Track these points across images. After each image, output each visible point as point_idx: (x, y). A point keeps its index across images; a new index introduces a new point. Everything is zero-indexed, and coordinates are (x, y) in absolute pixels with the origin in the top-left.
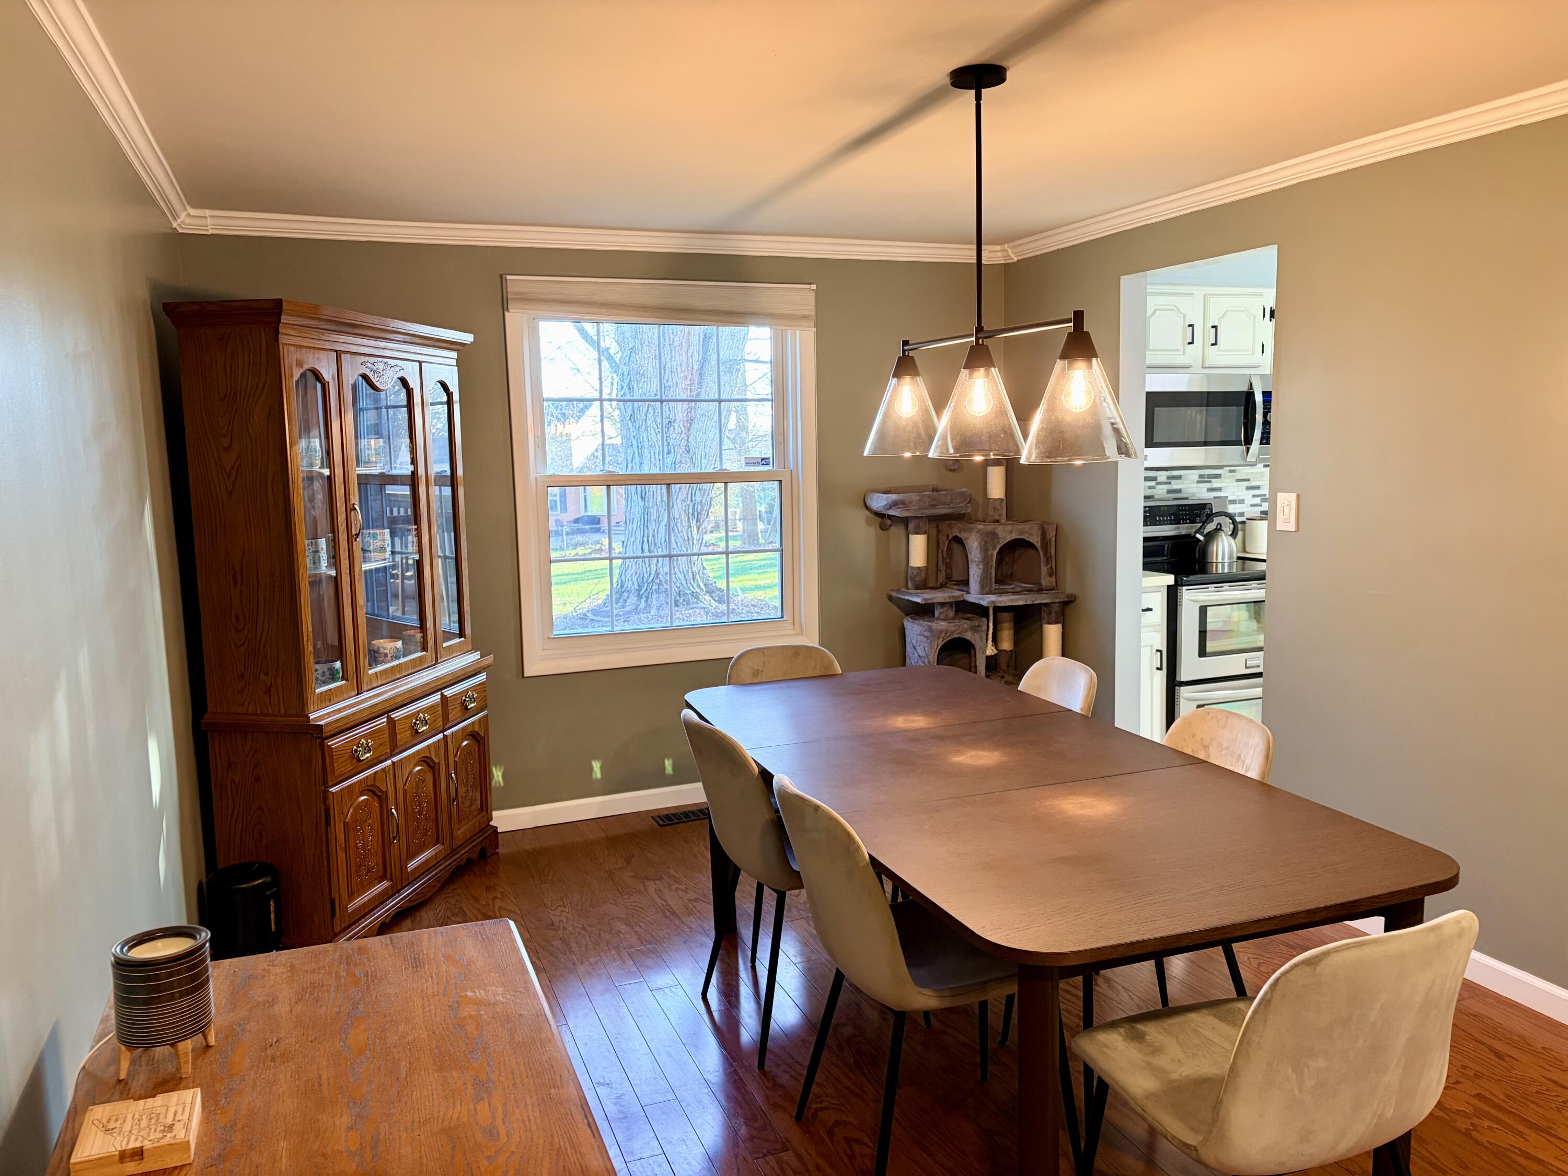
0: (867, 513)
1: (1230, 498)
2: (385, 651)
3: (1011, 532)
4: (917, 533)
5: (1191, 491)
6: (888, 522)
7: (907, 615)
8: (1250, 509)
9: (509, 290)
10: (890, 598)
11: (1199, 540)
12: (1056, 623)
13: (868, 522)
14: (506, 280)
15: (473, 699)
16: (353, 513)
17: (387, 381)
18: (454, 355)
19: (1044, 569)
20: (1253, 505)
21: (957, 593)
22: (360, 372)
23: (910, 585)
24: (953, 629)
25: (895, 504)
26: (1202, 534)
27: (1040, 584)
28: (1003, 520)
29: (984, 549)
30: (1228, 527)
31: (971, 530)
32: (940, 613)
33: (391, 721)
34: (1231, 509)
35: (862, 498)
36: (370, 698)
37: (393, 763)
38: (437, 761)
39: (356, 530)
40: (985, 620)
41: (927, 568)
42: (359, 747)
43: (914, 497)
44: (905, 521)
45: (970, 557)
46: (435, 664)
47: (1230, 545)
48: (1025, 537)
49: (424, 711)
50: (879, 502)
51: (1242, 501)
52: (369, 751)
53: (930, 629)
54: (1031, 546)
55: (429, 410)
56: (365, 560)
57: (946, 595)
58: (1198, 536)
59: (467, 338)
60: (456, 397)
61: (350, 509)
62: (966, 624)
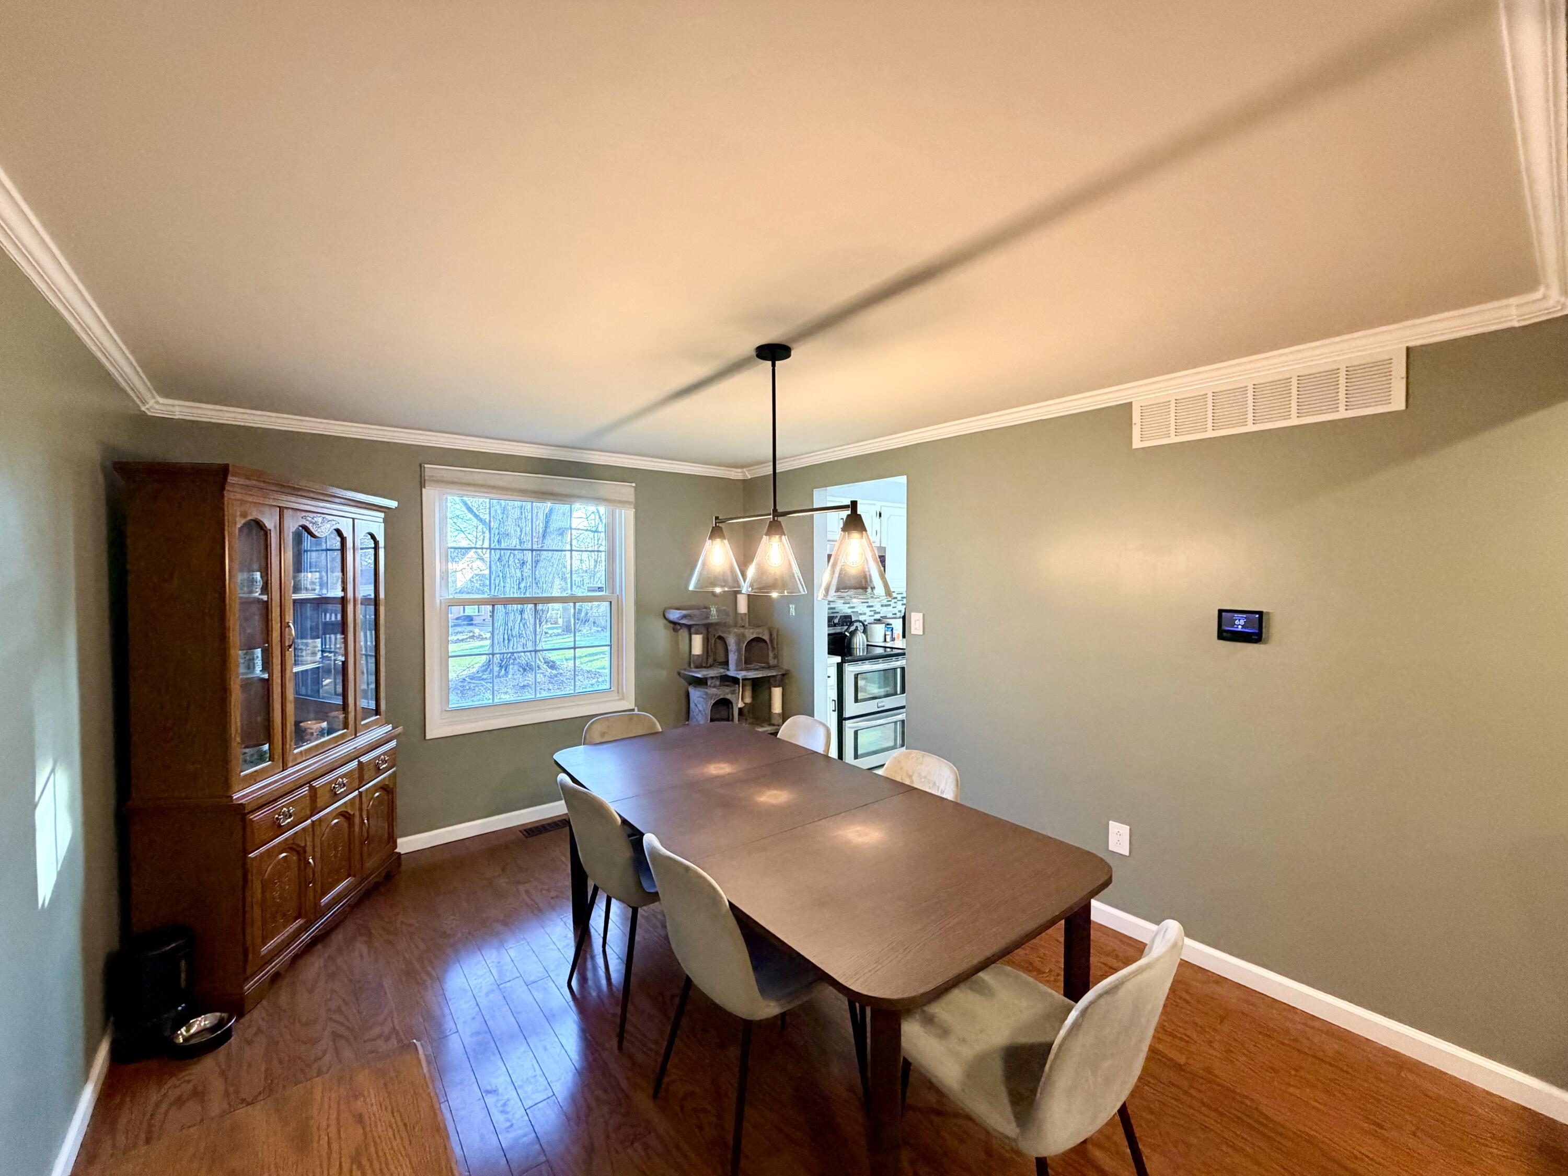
0: (665, 621)
1: (859, 612)
2: (312, 731)
3: (753, 633)
4: (697, 634)
5: (841, 608)
6: (679, 627)
7: (690, 684)
8: (869, 618)
9: (426, 474)
10: (679, 674)
11: (847, 636)
12: (779, 686)
13: (665, 626)
14: (424, 467)
15: (384, 761)
16: (287, 629)
17: (324, 529)
18: (382, 515)
19: (771, 655)
20: (870, 616)
21: (722, 670)
22: (301, 523)
23: (692, 666)
24: (719, 693)
25: (685, 617)
26: (848, 632)
27: (768, 663)
28: (747, 625)
29: (738, 644)
30: (861, 628)
31: (730, 632)
32: (711, 683)
33: (312, 789)
34: (862, 618)
35: (662, 613)
36: (294, 772)
37: (313, 822)
38: (352, 813)
39: (289, 642)
40: (737, 686)
41: (703, 655)
42: (280, 815)
43: (696, 612)
44: (689, 627)
45: (729, 648)
46: (355, 738)
47: (862, 636)
48: (760, 636)
49: (342, 777)
50: (674, 615)
51: (865, 614)
52: (290, 816)
53: (706, 693)
54: (764, 641)
55: (359, 553)
56: (296, 663)
57: (715, 672)
58: (847, 633)
59: (393, 504)
60: (382, 544)
61: (284, 626)
62: (727, 690)
